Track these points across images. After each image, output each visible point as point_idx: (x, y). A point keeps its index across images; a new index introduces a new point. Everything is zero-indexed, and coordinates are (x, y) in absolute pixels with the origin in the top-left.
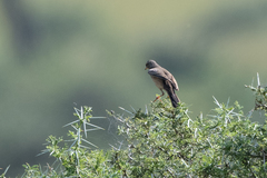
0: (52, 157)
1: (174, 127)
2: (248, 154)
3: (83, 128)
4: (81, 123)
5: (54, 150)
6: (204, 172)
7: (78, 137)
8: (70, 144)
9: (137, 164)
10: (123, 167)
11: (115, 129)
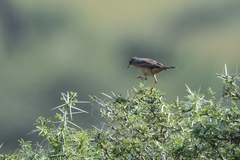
0: (41, 136)
1: (152, 111)
2: (216, 137)
3: (68, 111)
4: (67, 107)
5: (43, 130)
6: (176, 153)
7: (64, 119)
8: (57, 125)
9: (117, 144)
10: (104, 146)
11: (97, 112)
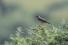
0: (11, 40)
1: (43, 32)
2: (61, 40)
3: (19, 33)
4: (19, 31)
5: (12, 38)
6: (50, 44)
7: (18, 35)
8: (16, 37)
9: (33, 42)
10: (29, 42)
11: (27, 33)
